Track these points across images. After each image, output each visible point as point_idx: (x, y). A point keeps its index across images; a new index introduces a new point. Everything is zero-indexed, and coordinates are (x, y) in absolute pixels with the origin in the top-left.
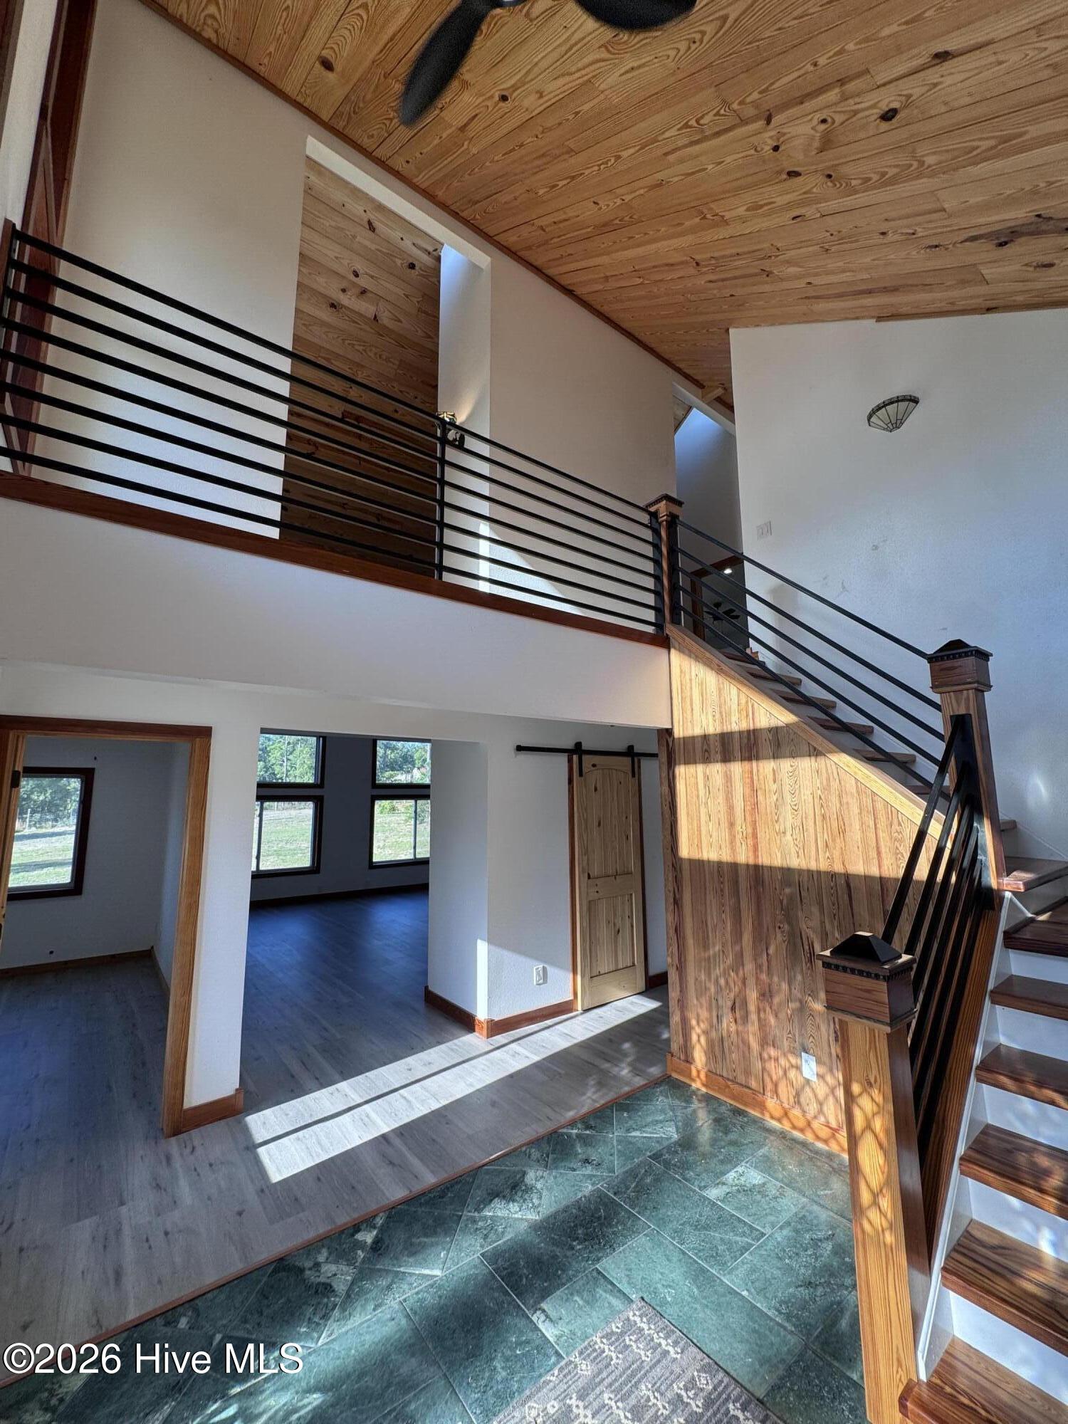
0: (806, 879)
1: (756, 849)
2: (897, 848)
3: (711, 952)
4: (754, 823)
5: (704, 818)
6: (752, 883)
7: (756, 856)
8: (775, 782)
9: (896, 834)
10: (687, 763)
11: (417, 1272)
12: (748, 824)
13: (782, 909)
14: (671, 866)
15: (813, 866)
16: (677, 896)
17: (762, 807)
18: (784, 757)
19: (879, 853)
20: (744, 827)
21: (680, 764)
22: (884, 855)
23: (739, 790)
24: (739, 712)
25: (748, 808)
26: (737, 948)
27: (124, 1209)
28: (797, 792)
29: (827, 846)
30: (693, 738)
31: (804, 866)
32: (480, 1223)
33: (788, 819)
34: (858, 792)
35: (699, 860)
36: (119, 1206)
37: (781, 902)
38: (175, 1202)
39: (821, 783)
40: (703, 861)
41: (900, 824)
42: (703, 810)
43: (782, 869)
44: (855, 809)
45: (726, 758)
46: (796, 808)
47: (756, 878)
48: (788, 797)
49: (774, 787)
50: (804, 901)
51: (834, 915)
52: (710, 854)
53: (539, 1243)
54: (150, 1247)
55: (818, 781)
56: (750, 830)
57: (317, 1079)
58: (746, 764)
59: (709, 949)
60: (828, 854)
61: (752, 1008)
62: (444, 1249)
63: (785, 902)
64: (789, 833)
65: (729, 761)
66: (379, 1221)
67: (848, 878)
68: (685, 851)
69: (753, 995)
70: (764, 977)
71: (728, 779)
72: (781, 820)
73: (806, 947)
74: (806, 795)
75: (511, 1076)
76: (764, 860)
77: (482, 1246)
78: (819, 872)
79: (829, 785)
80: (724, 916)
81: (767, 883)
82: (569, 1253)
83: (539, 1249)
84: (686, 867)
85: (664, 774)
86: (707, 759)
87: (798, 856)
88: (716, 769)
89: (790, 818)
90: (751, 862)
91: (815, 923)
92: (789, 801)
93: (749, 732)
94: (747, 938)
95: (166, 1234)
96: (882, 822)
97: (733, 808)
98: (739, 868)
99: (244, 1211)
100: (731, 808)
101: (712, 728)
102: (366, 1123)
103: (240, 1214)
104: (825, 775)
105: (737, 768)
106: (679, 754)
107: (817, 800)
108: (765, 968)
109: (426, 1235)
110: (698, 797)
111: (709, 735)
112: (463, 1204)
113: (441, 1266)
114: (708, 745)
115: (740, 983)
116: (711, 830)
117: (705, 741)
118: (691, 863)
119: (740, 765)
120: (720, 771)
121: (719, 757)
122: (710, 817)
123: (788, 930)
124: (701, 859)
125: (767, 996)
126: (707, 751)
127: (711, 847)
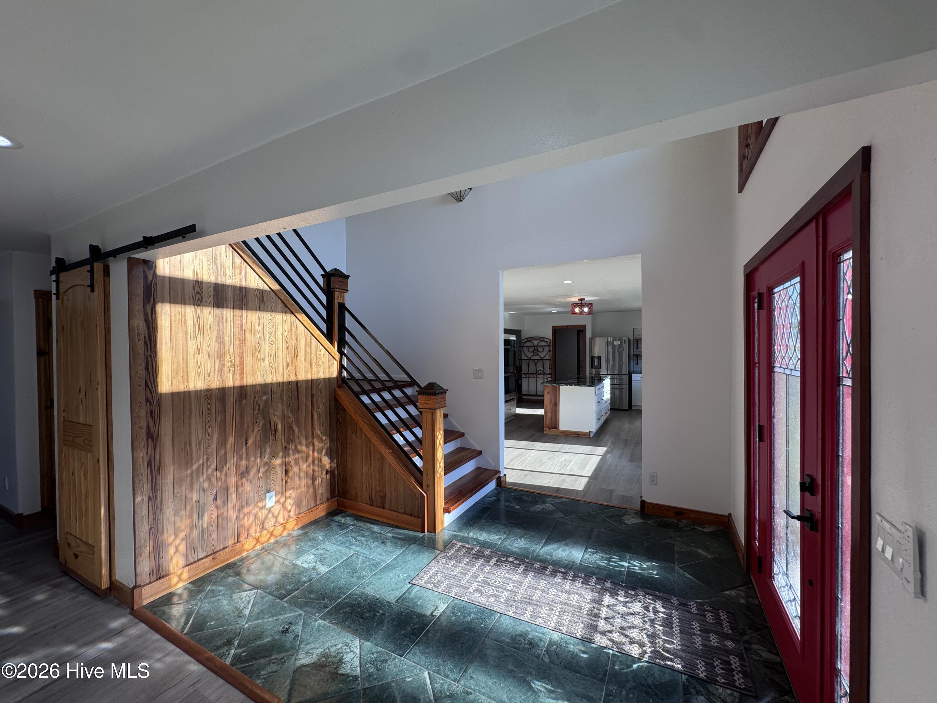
0: (275, 386)
1: (242, 373)
4: (241, 355)
5: (191, 351)
7: (242, 378)
8: (259, 325)
9: (319, 355)
10: (174, 301)
12: (236, 355)
13: (259, 410)
14: (144, 402)
15: (280, 379)
16: (152, 429)
17: (248, 343)
20: (232, 357)
21: (163, 302)
22: (313, 366)
23: (230, 329)
25: (237, 342)
28: (274, 332)
29: (288, 365)
30: (182, 280)
33: (266, 349)
35: (184, 393)
37: (259, 406)
40: (189, 392)
43: (261, 385)
46: (272, 343)
47: (241, 394)
49: (258, 328)
50: (273, 400)
51: (289, 404)
52: (198, 384)
55: (286, 327)
56: (238, 359)
58: (238, 312)
60: (288, 370)
61: (233, 489)
63: (262, 405)
64: (267, 358)
65: (222, 307)
67: (297, 382)
68: (165, 386)
69: (233, 481)
70: (243, 463)
71: (220, 321)
72: (262, 351)
73: (273, 428)
74: (279, 335)
76: (249, 381)
78: (283, 383)
79: (291, 330)
80: (209, 430)
81: (249, 395)
86: (198, 303)
87: (272, 373)
89: (268, 349)
90: (238, 384)
91: (279, 413)
92: (268, 338)
93: (241, 288)
97: (223, 342)
98: (227, 391)
100: (221, 343)
101: (207, 277)
104: (289, 323)
107: (284, 338)
111: (201, 282)
114: (201, 289)
115: (223, 477)
116: (199, 361)
117: (197, 285)
118: (174, 395)
119: (232, 310)
120: (212, 312)
121: (211, 300)
122: (199, 351)
123: (262, 422)
124: (186, 389)
125: (244, 474)
126: (199, 293)
127: (199, 376)
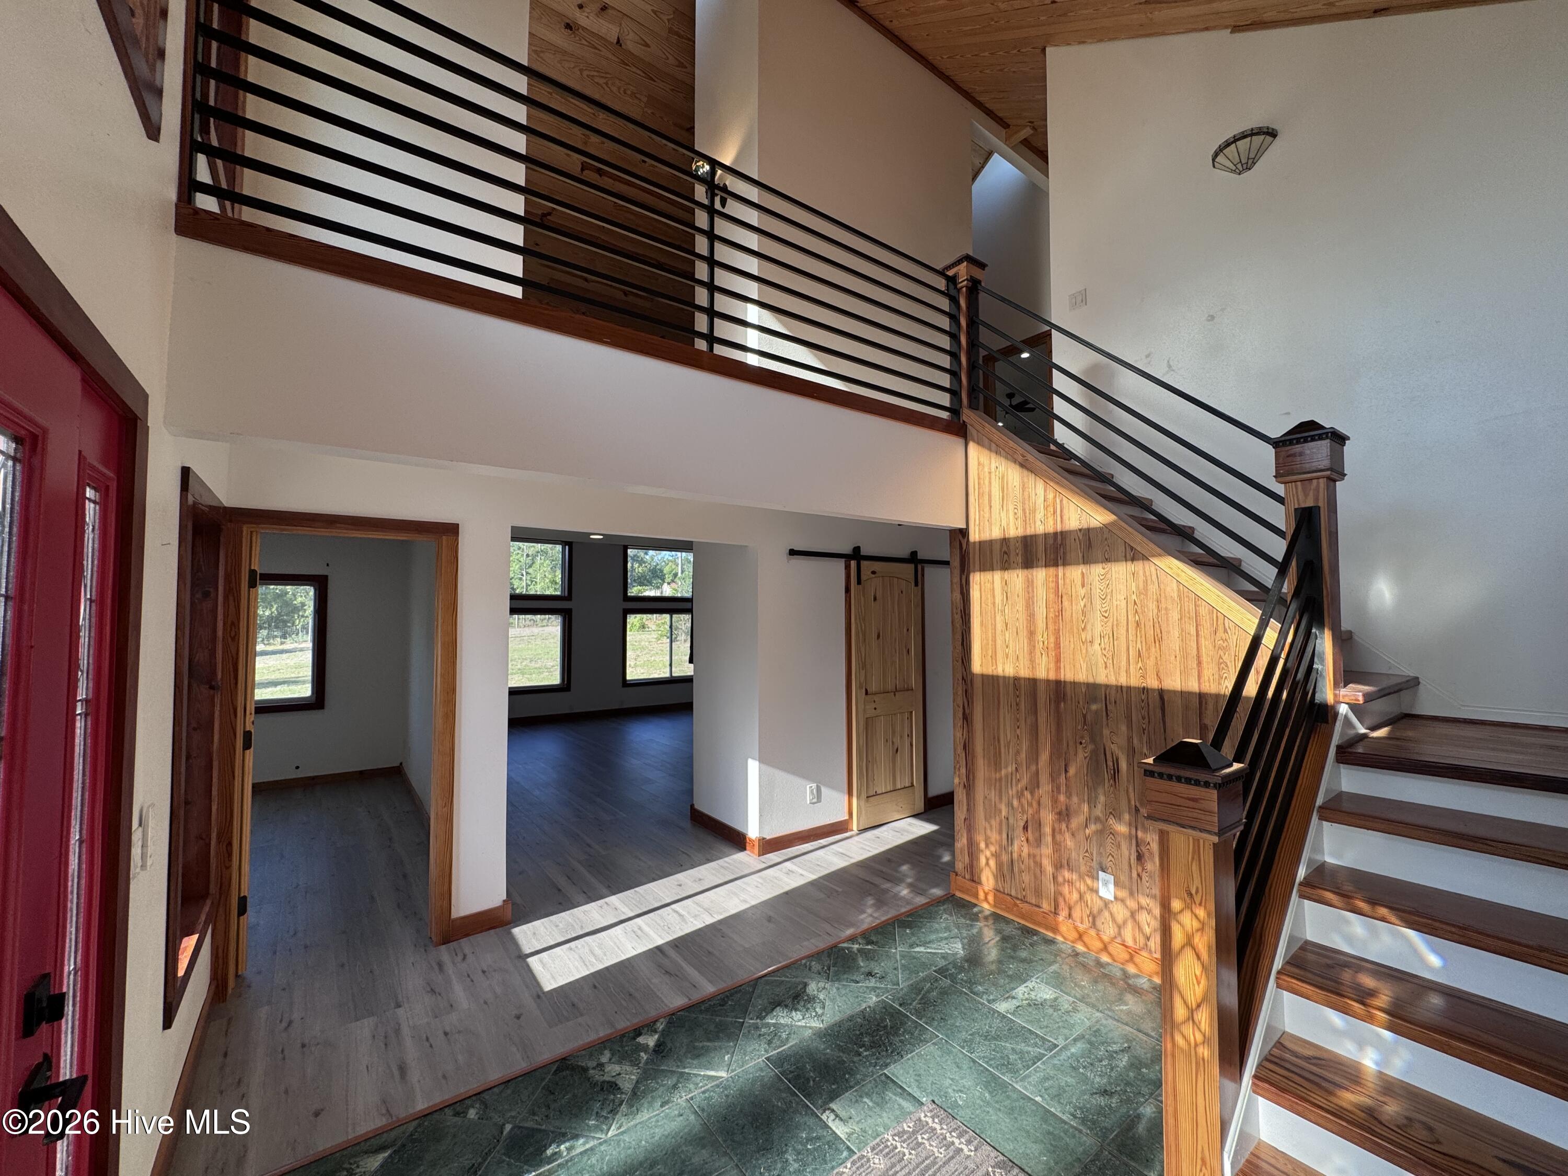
0: (1113, 692)
1: (1058, 660)
2: (1221, 657)
3: (1003, 772)
4: (1057, 633)
5: (1000, 626)
6: (1052, 696)
7: (1058, 669)
8: (1083, 586)
9: (1221, 642)
10: (983, 569)
11: (702, 1073)
12: (1050, 633)
13: (1085, 723)
14: (960, 679)
15: (1123, 681)
16: (967, 711)
17: (1067, 614)
18: (1096, 562)
19: (1199, 663)
20: (1045, 635)
21: (974, 572)
22: (1205, 665)
23: (1041, 594)
24: (1046, 508)
25: (1051, 615)
26: (1033, 768)
27: (400, 1011)
28: (1109, 597)
29: (1140, 655)
30: (991, 542)
31: (1112, 681)
32: (763, 1030)
33: (1097, 626)
34: (1179, 596)
35: (993, 676)
36: (395, 1008)
37: (1085, 716)
38: (452, 1006)
39: (1138, 587)
40: (998, 677)
41: (1225, 631)
42: (999, 618)
43: (1088, 685)
44: (1175, 615)
45: (1028, 563)
46: (1106, 615)
47: (1057, 692)
48: (1097, 603)
49: (1082, 592)
50: (1111, 715)
51: (1144, 730)
52: (1006, 668)
53: (824, 1049)
54: (431, 1046)
55: (1134, 584)
56: (1052, 640)
57: (584, 892)
58: (1052, 570)
59: (1001, 770)
60: (1140, 664)
61: (1047, 830)
62: (728, 1053)
63: (1089, 717)
64: (1097, 641)
65: (1032, 567)
66: (660, 1026)
67: (1161, 693)
68: (977, 666)
69: (1048, 818)
70: (1062, 798)
71: (1030, 584)
72: (1089, 627)
73: (1110, 763)
74: (1119, 600)
75: (787, 893)
76: (1068, 675)
77: (766, 1051)
78: (1129, 688)
79: (1146, 588)
80: (1018, 731)
81: (1069, 697)
82: (856, 1059)
83: (825, 1054)
84: (978, 684)
85: (956, 579)
86: (1005, 566)
87: (1106, 667)
88: (1017, 577)
89: (1099, 625)
90: (1052, 676)
91: (1122, 740)
92: (1099, 607)
93: (1055, 534)
94: (1044, 757)
95: (446, 1034)
96: (1205, 631)
97: (1034, 615)
98: (1038, 683)
99: (521, 1014)
100: (1031, 616)
101: (1015, 531)
102: (639, 935)
103: (518, 1017)
104: (1142, 578)
105: (1040, 575)
106: (974, 557)
107: (1131, 606)
108: (1063, 789)
109: (709, 1040)
110: (994, 604)
111: (1009, 539)
112: (745, 1012)
113: (726, 1069)
114: (1008, 547)
115: (1035, 804)
116: (1007, 639)
117: (1004, 543)
118: (983, 677)
119: (1044, 569)
120: (1020, 575)
121: (1019, 559)
122: (1006, 626)
123: (1091, 747)
124: (995, 673)
125: (1064, 815)
126: (1006, 553)
127: (1007, 658)
